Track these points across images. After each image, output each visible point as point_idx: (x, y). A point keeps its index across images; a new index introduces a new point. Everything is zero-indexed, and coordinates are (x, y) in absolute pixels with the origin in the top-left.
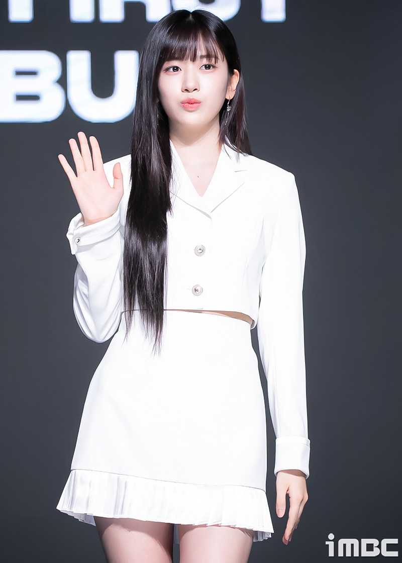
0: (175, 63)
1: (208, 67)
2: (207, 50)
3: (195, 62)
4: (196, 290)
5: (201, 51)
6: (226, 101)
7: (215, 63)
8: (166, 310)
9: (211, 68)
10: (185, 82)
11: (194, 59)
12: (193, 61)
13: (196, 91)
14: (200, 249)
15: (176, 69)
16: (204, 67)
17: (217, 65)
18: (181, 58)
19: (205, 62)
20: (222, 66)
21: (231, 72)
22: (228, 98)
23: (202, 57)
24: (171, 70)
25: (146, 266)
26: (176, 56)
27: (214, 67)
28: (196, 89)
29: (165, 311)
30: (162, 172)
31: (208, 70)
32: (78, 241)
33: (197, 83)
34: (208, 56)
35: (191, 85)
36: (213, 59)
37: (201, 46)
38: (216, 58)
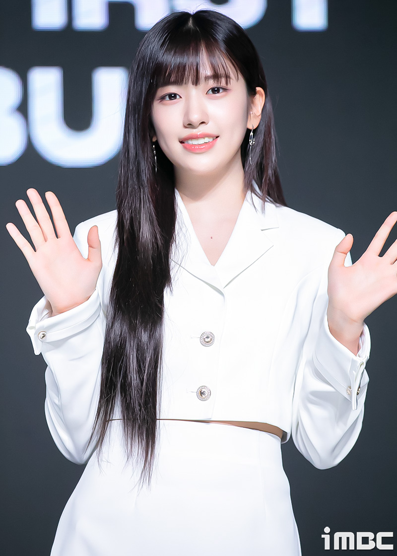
0: (172, 89)
1: (215, 90)
2: (214, 68)
3: (198, 86)
4: (202, 393)
5: (206, 70)
6: (248, 131)
7: (227, 83)
8: (160, 419)
9: (221, 91)
10: (187, 113)
11: (196, 82)
12: (196, 85)
13: (203, 125)
14: (208, 337)
15: (173, 96)
16: (211, 90)
17: (229, 87)
18: (179, 82)
19: (212, 84)
20: (238, 86)
21: (251, 92)
22: (250, 127)
23: (207, 78)
24: (167, 98)
25: (131, 365)
26: (172, 79)
27: (225, 90)
28: (203, 123)
29: (158, 421)
30: (156, 238)
31: (217, 95)
32: (42, 336)
33: (204, 113)
34: (216, 76)
35: (195, 118)
36: (223, 80)
37: (205, 63)
38: (227, 77)
